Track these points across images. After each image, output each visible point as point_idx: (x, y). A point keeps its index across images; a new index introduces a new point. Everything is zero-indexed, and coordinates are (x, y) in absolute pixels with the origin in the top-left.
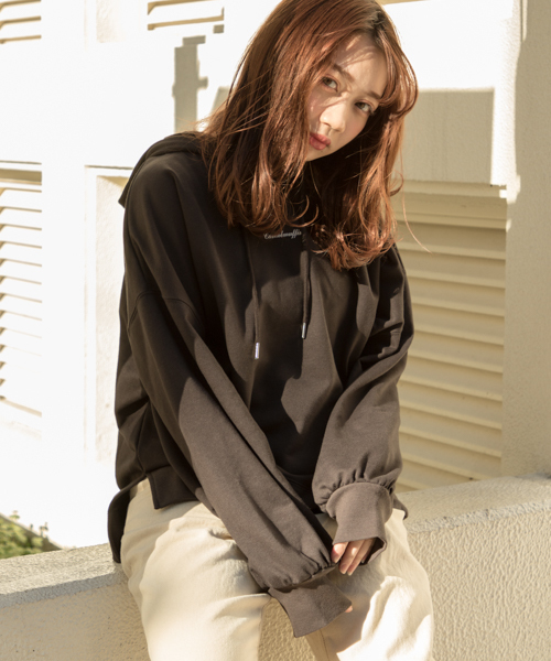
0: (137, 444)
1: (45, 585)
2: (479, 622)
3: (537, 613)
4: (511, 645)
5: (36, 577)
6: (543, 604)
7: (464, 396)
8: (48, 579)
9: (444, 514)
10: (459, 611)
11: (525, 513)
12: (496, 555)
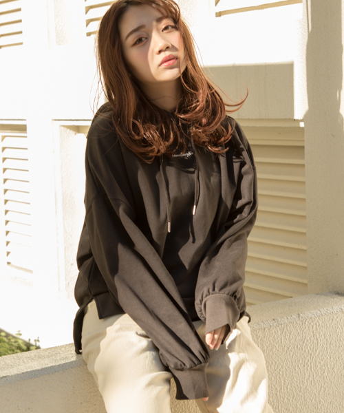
0: (89, 278)
1: (34, 369)
2: (297, 382)
3: (332, 375)
4: (317, 394)
5: (28, 365)
6: (335, 369)
7: (285, 248)
8: (36, 365)
9: (273, 318)
10: (284, 375)
11: (322, 315)
12: (306, 341)
